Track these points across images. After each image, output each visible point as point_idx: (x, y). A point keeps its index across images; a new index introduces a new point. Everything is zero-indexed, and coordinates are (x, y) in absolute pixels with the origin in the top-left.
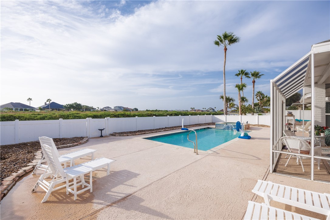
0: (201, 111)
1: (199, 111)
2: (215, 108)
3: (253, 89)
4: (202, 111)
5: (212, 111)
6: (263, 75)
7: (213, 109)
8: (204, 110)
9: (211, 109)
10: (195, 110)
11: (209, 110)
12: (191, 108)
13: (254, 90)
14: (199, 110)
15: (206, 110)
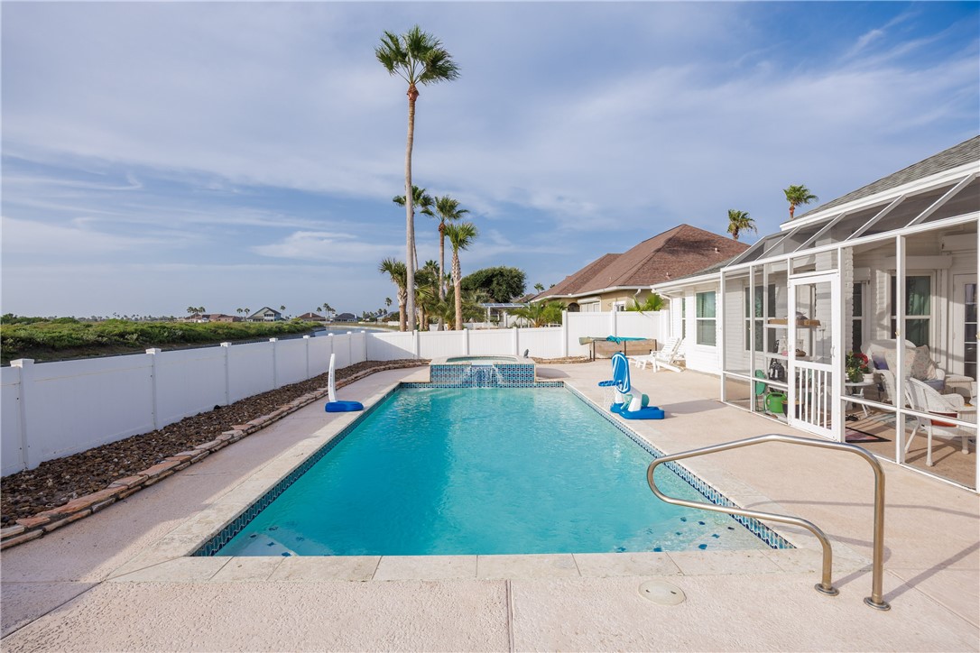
0: (231, 320)
1: (223, 320)
2: (283, 308)
3: (441, 252)
4: (236, 319)
5: (273, 318)
6: (465, 211)
7: (276, 313)
8: (243, 315)
9: (270, 313)
10: (208, 317)
11: (261, 314)
12: (191, 309)
13: (443, 254)
14: (222, 316)
15: (250, 314)
